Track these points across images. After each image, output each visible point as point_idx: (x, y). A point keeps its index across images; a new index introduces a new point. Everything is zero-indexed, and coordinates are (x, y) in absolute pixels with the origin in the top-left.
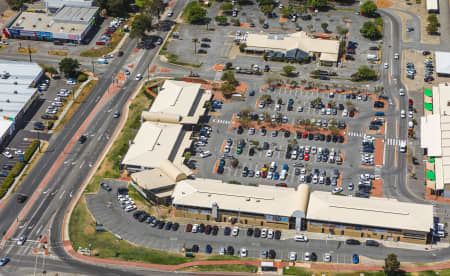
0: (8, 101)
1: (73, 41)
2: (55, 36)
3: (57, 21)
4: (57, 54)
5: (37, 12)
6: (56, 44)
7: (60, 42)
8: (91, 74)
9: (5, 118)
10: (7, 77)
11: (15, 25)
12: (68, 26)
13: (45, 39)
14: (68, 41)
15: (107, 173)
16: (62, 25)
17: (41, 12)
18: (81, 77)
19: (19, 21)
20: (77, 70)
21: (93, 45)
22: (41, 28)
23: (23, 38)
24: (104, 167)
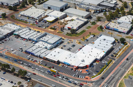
0: (105, 47)
1: (124, 33)
2: (119, 31)
3: (120, 26)
4: (119, 36)
5: (114, 23)
6: (119, 33)
7: (120, 32)
8: (128, 43)
9: (103, 51)
10: (105, 40)
11: (108, 25)
12: (123, 28)
13: (116, 31)
14: (123, 33)
15: (131, 74)
16: (121, 28)
17: (115, 23)
18: (125, 44)
19: (109, 24)
20: (125, 41)
21: (129, 35)
22: (115, 28)
23: (110, 29)
24: (130, 71)
